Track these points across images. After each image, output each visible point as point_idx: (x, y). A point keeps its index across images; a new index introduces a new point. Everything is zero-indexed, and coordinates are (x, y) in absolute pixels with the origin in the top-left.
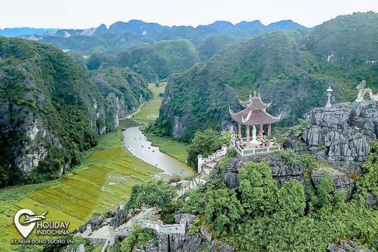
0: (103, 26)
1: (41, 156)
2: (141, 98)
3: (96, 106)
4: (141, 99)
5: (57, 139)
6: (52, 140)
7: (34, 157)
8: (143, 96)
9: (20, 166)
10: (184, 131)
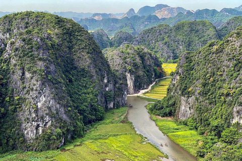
0: (132, 10)
1: (45, 125)
2: (153, 76)
3: (106, 81)
4: (153, 78)
5: (62, 110)
6: (57, 110)
7: (38, 125)
8: (155, 75)
9: (26, 132)
10: (191, 113)
